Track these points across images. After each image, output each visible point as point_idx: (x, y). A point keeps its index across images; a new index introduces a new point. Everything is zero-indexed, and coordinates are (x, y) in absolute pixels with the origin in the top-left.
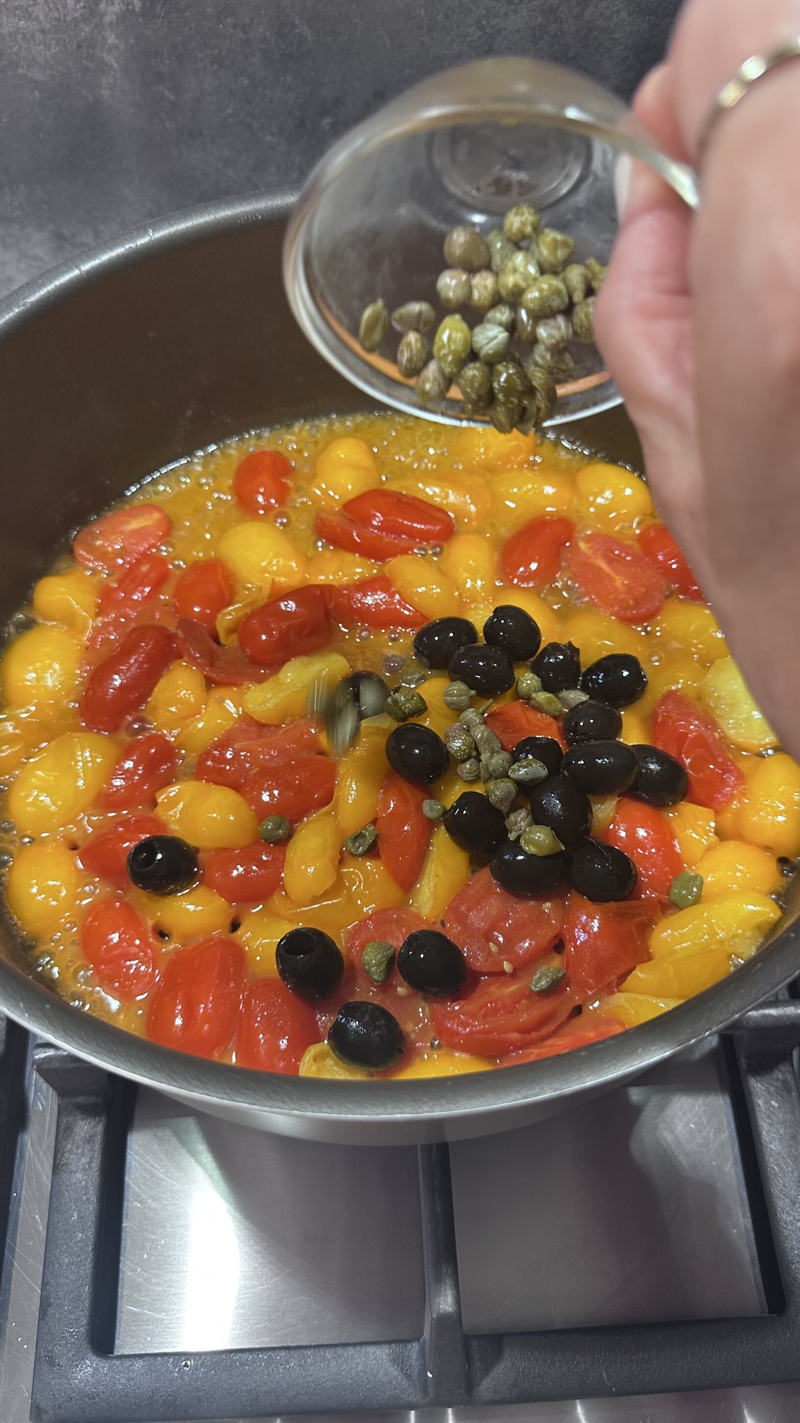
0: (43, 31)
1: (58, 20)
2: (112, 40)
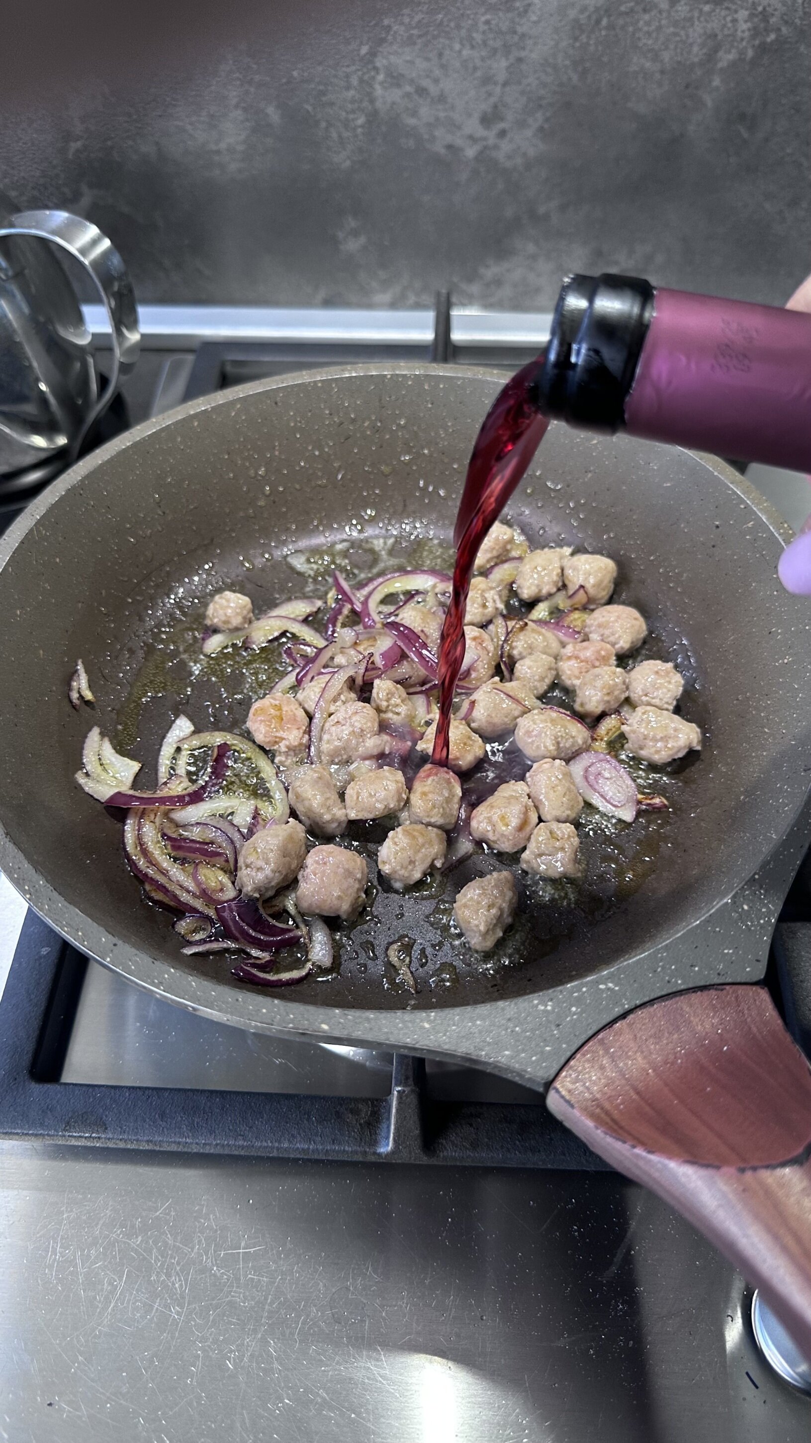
0: (662, 72)
1: (679, 63)
2: (716, 82)
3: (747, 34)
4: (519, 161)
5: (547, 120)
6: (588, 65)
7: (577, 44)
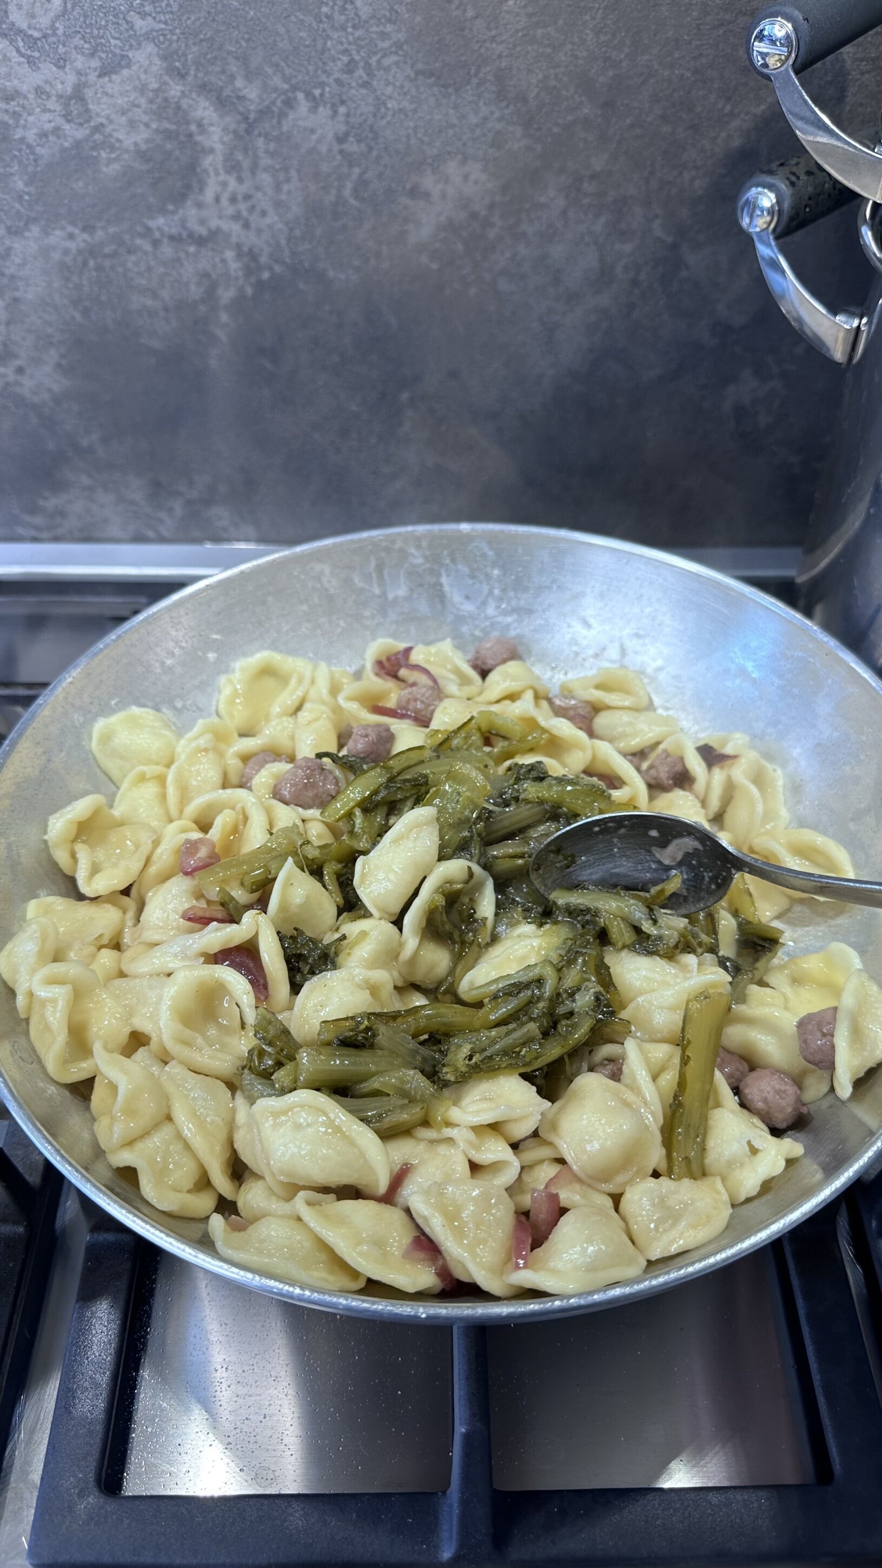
3: (240, 273)
4: (46, 396)
5: (62, 356)
6: (87, 303)
7: (71, 286)
